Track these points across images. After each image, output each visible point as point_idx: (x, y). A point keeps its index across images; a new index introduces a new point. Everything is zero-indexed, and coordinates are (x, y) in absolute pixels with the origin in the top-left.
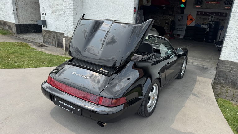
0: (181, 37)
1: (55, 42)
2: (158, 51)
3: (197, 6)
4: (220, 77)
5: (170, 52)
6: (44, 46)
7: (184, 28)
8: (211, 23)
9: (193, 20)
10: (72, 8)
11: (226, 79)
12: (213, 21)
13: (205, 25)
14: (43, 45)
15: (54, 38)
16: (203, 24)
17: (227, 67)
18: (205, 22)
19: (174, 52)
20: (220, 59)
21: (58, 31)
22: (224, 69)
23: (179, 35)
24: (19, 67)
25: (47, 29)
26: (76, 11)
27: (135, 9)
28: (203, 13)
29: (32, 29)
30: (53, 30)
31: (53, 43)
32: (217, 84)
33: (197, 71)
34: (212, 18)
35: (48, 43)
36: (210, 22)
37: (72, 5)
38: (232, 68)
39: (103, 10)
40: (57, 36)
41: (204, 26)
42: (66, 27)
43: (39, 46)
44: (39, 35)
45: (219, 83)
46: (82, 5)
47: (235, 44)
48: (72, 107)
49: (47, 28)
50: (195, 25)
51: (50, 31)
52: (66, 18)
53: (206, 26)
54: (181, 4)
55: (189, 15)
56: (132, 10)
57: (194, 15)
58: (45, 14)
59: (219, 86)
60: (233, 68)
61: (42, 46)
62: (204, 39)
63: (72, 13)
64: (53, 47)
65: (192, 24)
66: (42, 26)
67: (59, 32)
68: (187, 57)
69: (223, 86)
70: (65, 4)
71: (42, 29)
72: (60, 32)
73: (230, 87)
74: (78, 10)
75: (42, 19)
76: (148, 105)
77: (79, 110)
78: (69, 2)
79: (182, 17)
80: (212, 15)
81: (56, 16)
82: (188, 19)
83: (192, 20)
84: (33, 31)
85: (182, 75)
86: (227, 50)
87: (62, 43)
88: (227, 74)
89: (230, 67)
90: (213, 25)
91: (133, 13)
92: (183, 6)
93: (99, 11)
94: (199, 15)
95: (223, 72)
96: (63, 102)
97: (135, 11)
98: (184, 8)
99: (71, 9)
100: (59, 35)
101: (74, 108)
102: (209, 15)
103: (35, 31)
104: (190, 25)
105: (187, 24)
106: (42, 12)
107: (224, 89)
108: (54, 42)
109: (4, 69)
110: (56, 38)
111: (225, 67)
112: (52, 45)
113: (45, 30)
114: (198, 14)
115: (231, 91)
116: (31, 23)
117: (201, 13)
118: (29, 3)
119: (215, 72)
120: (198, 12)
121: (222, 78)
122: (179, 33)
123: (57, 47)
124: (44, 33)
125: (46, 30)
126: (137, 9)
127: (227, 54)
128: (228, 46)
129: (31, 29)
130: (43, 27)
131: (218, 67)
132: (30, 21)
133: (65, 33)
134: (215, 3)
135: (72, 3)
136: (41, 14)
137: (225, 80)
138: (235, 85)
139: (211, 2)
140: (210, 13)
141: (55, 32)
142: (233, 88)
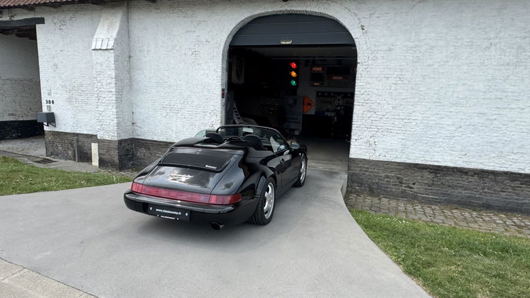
0: (297, 133)
1: (74, 151)
2: (270, 148)
3: (316, 84)
4: (353, 182)
5: (283, 147)
6: (50, 161)
7: (300, 119)
8: (339, 108)
9: (312, 104)
10: (114, 90)
11: (361, 184)
12: (341, 106)
13: (331, 112)
14: (47, 159)
15: (72, 145)
16: (328, 111)
17: (361, 167)
18: (329, 107)
19: (288, 147)
20: (350, 156)
21: (79, 132)
22: (357, 171)
23: (294, 130)
24: (44, 189)
25: (57, 129)
26: (120, 96)
27: (223, 90)
28: (326, 94)
29: (13, 131)
30: (68, 131)
31: (68, 153)
32: (351, 192)
33: (322, 176)
34: (339, 101)
35: (58, 155)
36: (337, 106)
37: (113, 85)
38: (366, 168)
39: (169, 93)
40: (78, 141)
41: (329, 114)
42: (101, 123)
43: (38, 162)
44: (30, 143)
45: (353, 191)
46: (131, 86)
47: (365, 134)
48: (177, 213)
49: (55, 126)
50: (316, 112)
51: (62, 132)
52: (101, 108)
53: (333, 114)
54: (291, 80)
55: (305, 97)
56: (219, 92)
57: (312, 97)
58: (53, 101)
59: (353, 196)
60: (368, 168)
61: (45, 161)
62: (332, 134)
63: (114, 99)
64: (68, 161)
65: (312, 111)
66: (45, 123)
67: (81, 132)
68: (305, 155)
69: (358, 195)
70: (100, 84)
71: (45, 129)
72: (85, 132)
73: (369, 195)
74: (124, 93)
75: (45, 110)
76: (265, 208)
77: (187, 214)
78: (108, 81)
79: (295, 101)
80: (339, 97)
81: (76, 105)
82: (304, 104)
83: (310, 104)
84: (14, 135)
85: (302, 182)
86: (356, 143)
87: (87, 153)
88: (361, 177)
89: (364, 167)
90: (342, 112)
91: (220, 97)
92: (294, 83)
93: (162, 95)
94: (319, 96)
95: (356, 174)
96: (163, 210)
97: (223, 94)
98: (296, 87)
99: (111, 92)
100: (81, 139)
101: (180, 213)
102: (334, 97)
103: (20, 134)
104: (307, 113)
105: (303, 111)
106: (45, 97)
107: (360, 199)
108: (70, 152)
109: (20, 193)
110: (74, 145)
111: (358, 167)
112: (67, 158)
113: (50, 132)
114: (317, 96)
115: (369, 200)
116: (12, 119)
117: (323, 93)
118: (8, 82)
119: (346, 176)
120: (318, 93)
121: (356, 184)
122: (293, 126)
123: (78, 161)
124: (49, 138)
125: (53, 132)
126: (226, 91)
127: (357, 149)
128: (357, 138)
129: (10, 131)
130: (48, 126)
131: (349, 169)
132: (9, 115)
133: (98, 133)
134: (340, 78)
135: (114, 82)
136: (44, 102)
137: (360, 187)
138: (373, 192)
139: (335, 78)
140: (335, 93)
141: (74, 134)
142: (371, 196)
